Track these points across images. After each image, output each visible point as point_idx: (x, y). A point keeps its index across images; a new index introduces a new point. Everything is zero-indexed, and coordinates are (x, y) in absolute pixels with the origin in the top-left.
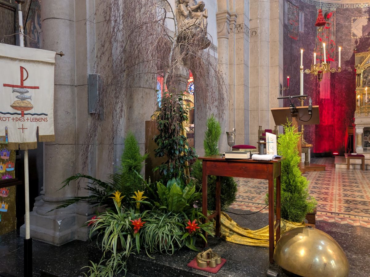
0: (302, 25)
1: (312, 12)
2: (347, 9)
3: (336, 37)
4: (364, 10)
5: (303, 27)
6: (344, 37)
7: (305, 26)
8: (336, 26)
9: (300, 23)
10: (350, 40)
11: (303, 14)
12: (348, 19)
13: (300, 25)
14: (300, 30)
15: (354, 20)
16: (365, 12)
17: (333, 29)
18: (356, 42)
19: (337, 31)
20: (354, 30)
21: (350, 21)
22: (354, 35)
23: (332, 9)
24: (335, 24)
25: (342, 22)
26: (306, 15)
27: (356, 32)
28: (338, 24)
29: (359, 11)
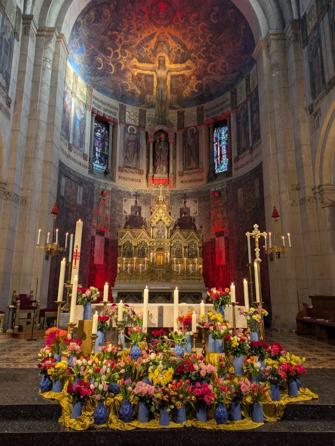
0: (80, 198)
1: (90, 188)
2: (120, 191)
3: (111, 212)
4: (132, 194)
5: (81, 200)
6: (117, 213)
7: (83, 199)
8: (111, 202)
9: (78, 196)
10: (122, 216)
11: (82, 189)
12: (120, 198)
13: (78, 198)
14: (78, 202)
15: (125, 200)
16: (133, 195)
17: (109, 205)
18: (126, 218)
19: (112, 207)
20: (124, 208)
21: (122, 201)
22: (125, 212)
23: (107, 188)
24: (110, 201)
25: (116, 200)
26: (84, 190)
27: (126, 210)
28: (112, 201)
29: (129, 194)
